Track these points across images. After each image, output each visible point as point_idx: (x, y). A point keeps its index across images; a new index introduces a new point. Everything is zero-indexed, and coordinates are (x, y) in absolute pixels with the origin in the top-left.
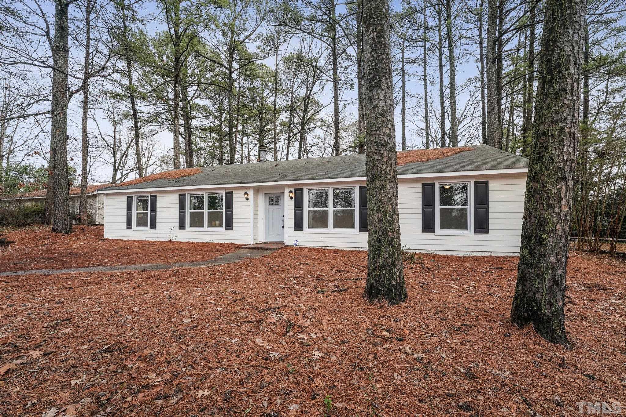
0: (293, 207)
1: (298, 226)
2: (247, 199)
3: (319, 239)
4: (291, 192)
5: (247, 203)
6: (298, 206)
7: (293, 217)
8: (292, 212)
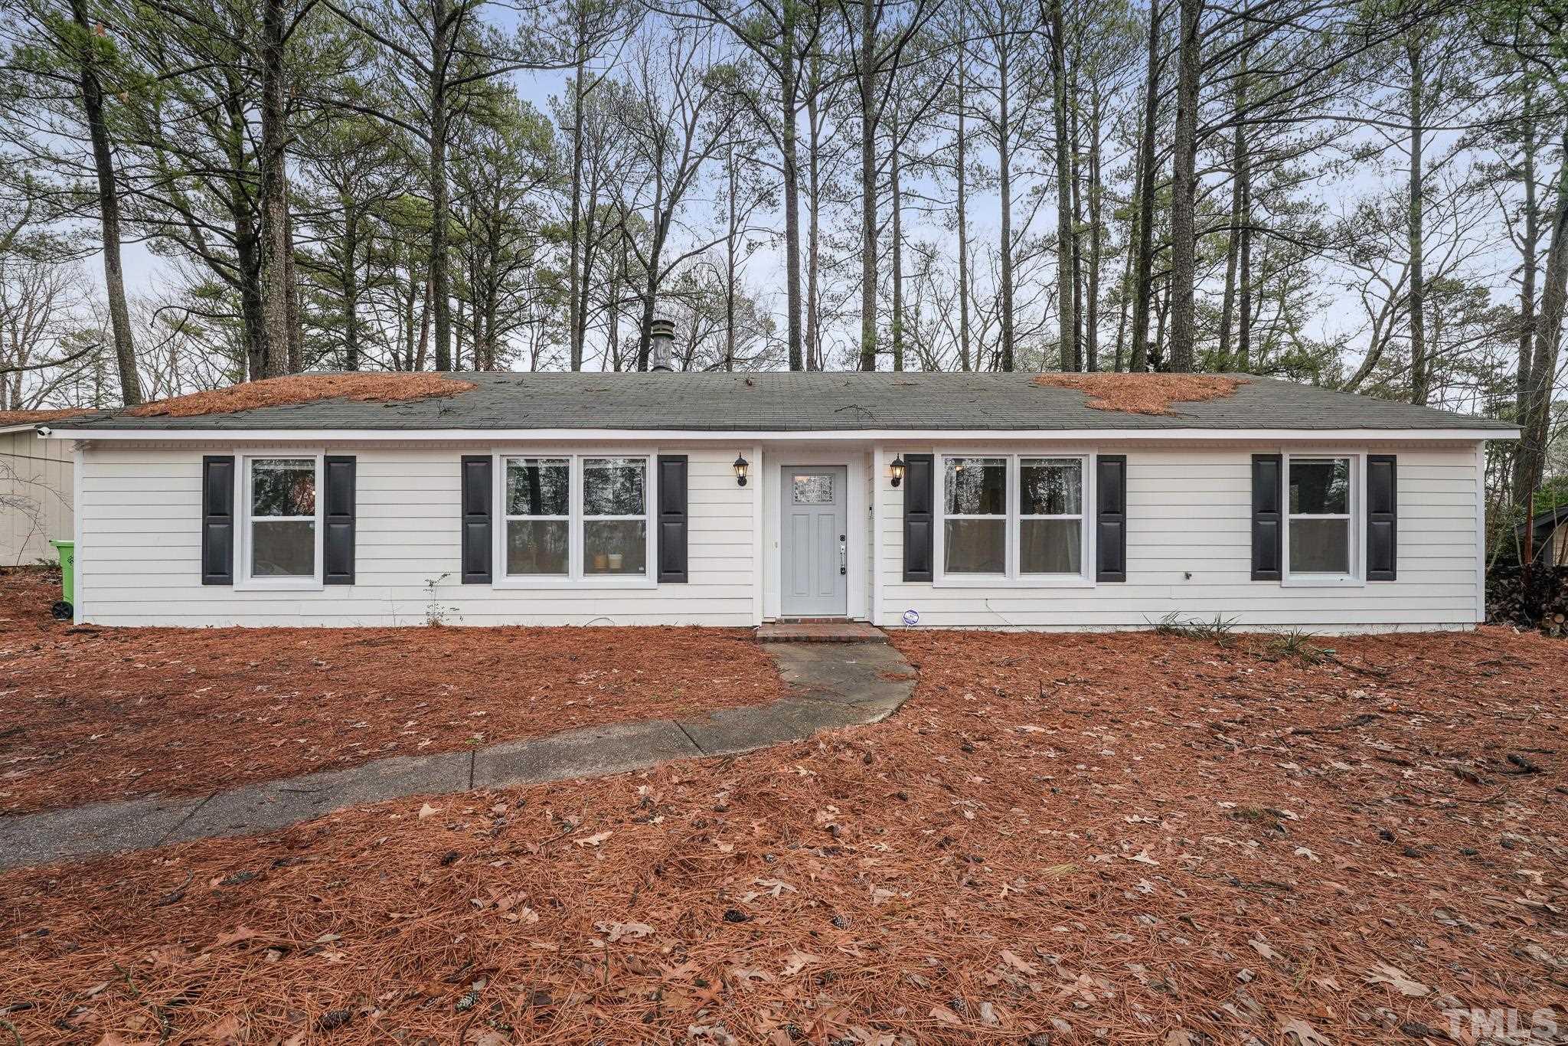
0: (899, 511)
1: (917, 566)
2: (742, 481)
3: (981, 606)
4: (896, 464)
5: (743, 494)
6: (918, 507)
7: (899, 539)
8: (899, 525)
